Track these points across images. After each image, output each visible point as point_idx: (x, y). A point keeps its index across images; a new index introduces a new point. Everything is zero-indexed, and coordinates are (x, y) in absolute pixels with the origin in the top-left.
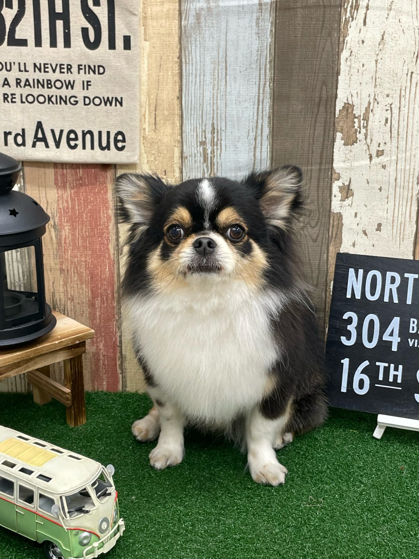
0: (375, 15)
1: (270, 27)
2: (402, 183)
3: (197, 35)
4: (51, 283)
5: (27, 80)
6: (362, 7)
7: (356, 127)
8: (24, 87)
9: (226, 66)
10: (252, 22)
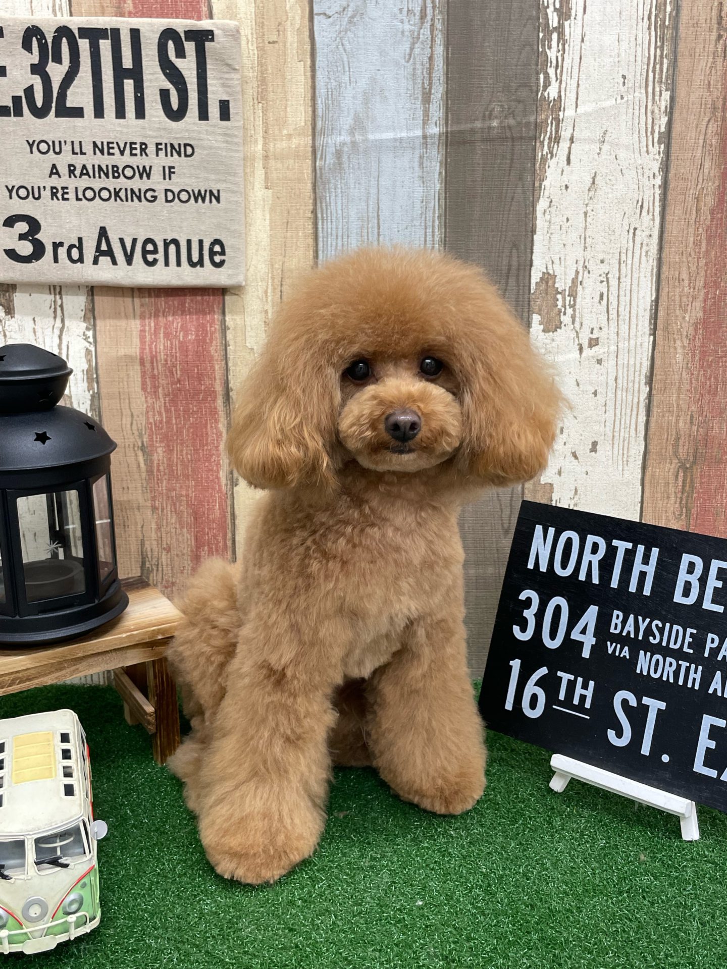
0: (583, 150)
1: (438, 169)
2: (625, 384)
3: (337, 181)
4: (140, 526)
5: (84, 167)
6: (564, 140)
7: (559, 307)
8: (80, 177)
9: (378, 223)
10: (414, 162)
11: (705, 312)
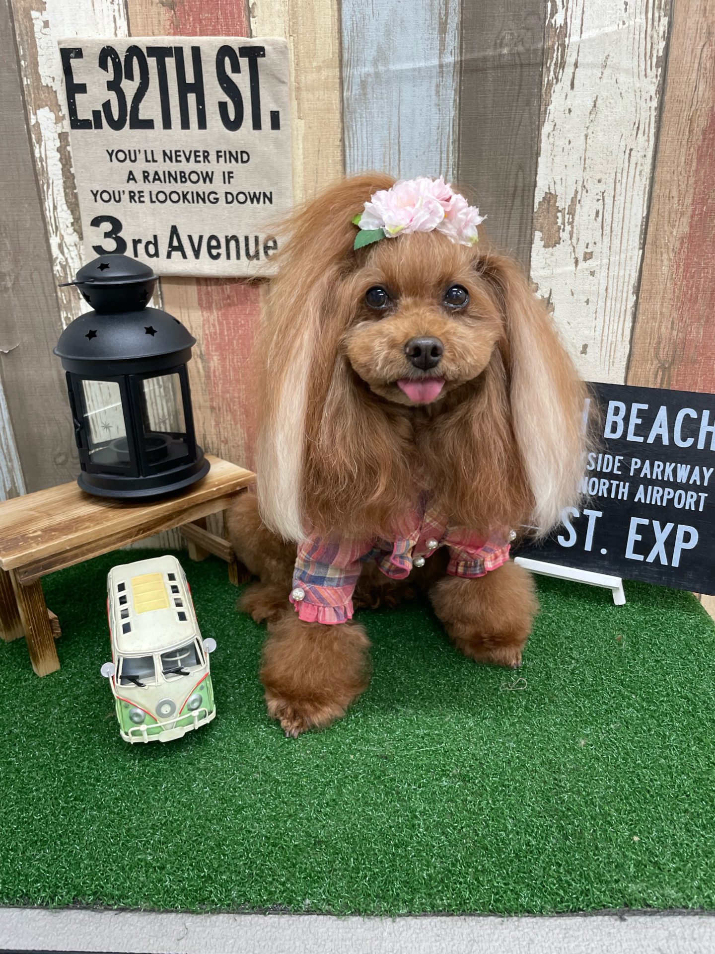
0: (586, 75)
1: (453, 96)
2: (614, 294)
3: (362, 110)
4: (201, 423)
6: (569, 65)
7: (559, 224)
9: (399, 149)
10: (431, 91)
11: (691, 227)
